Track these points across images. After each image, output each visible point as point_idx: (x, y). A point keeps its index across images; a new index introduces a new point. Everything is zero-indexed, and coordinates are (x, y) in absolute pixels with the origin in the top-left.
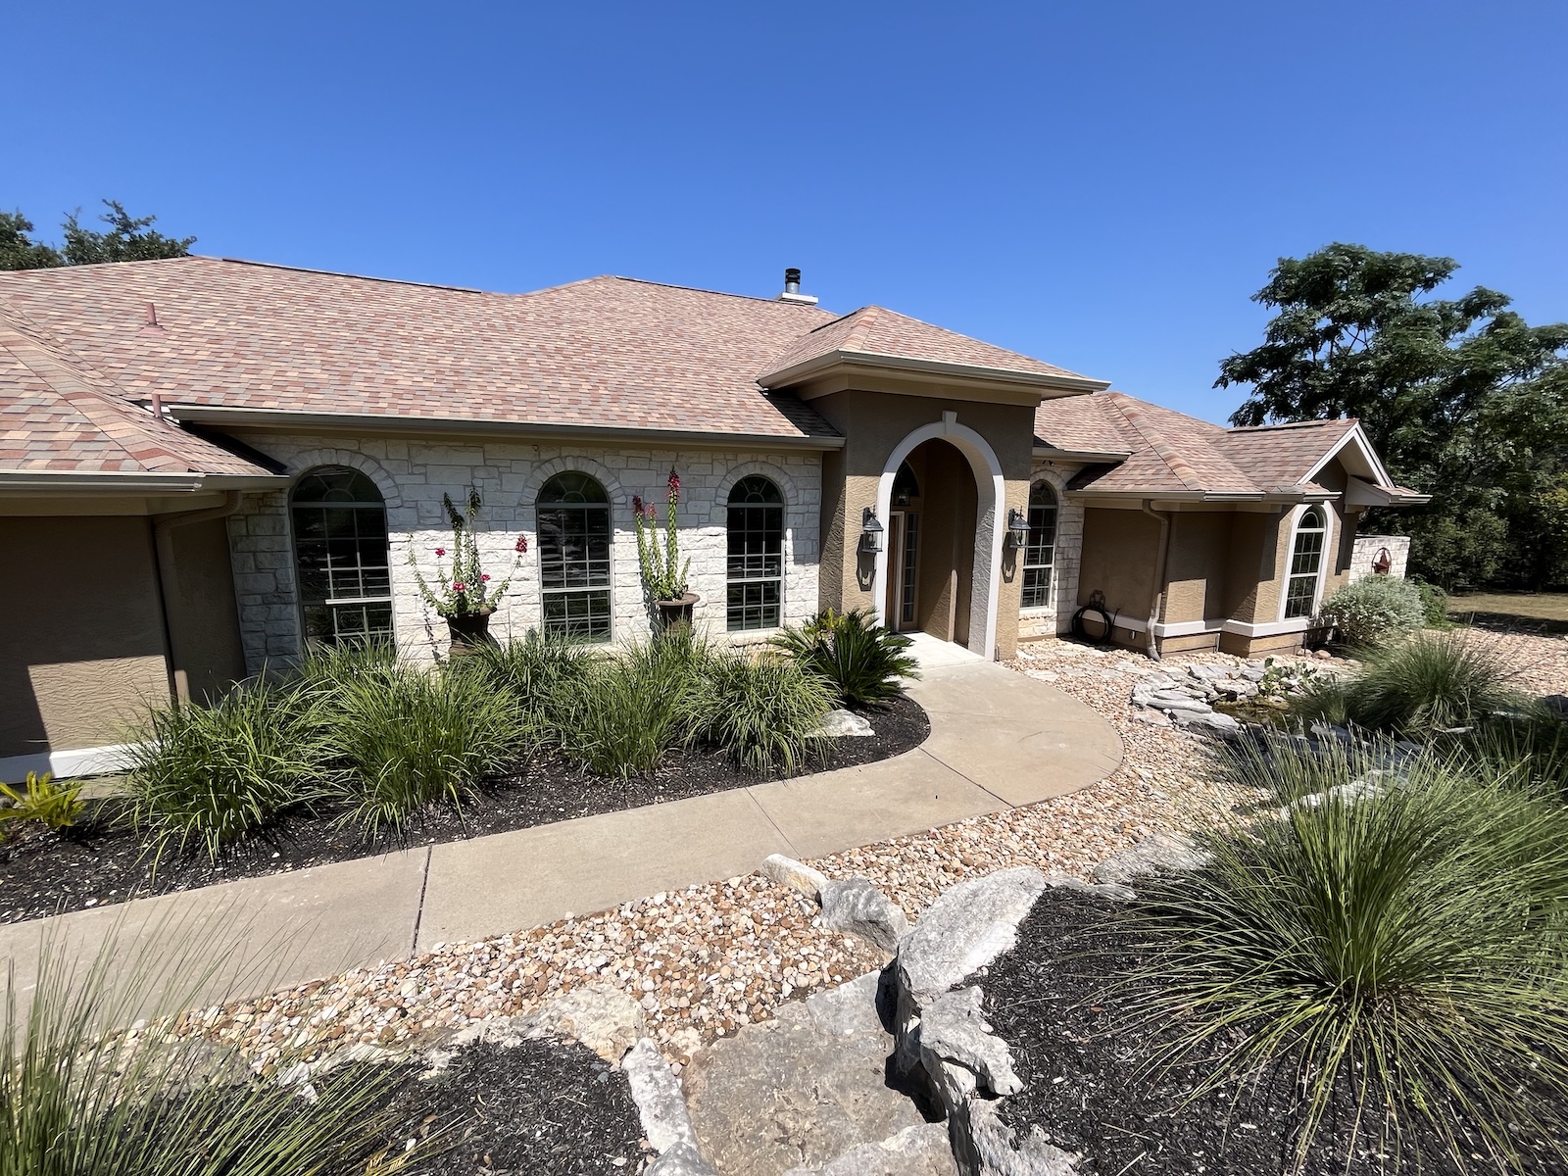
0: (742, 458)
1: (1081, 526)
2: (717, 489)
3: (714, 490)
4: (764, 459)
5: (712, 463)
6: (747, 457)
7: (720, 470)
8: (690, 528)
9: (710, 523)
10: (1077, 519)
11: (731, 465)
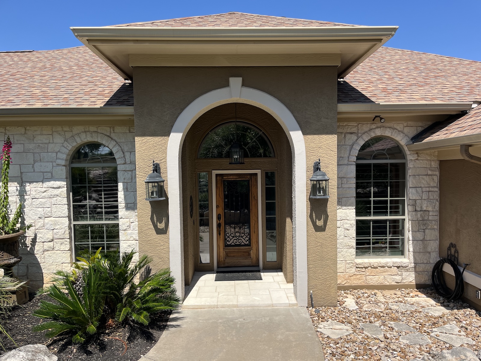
0: (76, 129)
1: (436, 179)
2: (57, 153)
3: (54, 154)
4: (95, 130)
5: (52, 135)
6: (81, 128)
7: (58, 139)
8: (37, 182)
9: (52, 178)
10: (430, 173)
11: (68, 135)
